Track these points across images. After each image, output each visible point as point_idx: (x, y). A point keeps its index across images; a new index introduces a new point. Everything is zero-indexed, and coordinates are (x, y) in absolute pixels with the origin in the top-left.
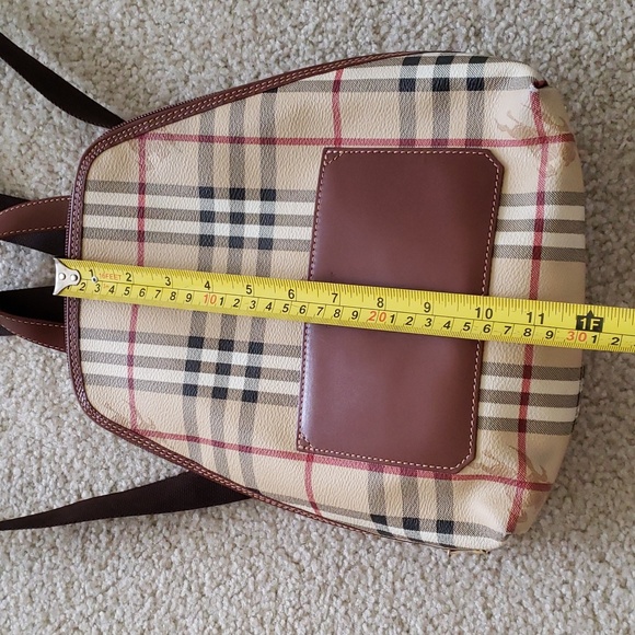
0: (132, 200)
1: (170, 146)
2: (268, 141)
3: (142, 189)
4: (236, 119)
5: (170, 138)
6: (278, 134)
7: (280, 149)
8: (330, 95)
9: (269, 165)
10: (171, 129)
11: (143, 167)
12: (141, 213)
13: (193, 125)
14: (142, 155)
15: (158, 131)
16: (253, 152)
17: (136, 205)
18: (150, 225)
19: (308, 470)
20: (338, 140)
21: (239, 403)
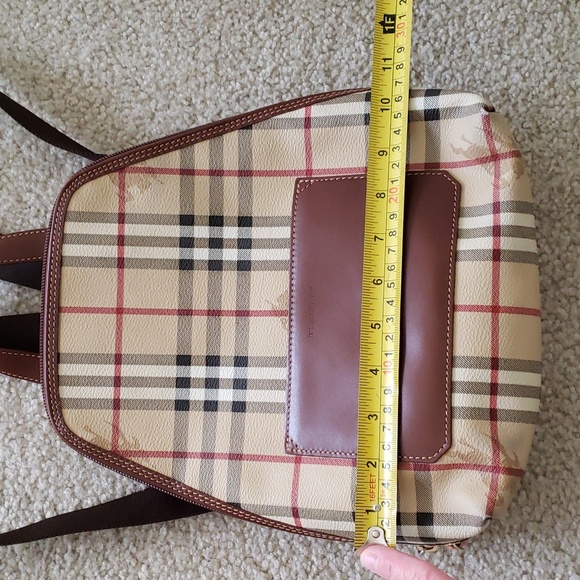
0: (112, 229)
1: (150, 178)
2: (245, 173)
3: (121, 218)
4: (216, 154)
5: (151, 171)
6: (255, 167)
7: (256, 180)
8: (301, 132)
9: (246, 195)
10: (151, 163)
11: (122, 199)
12: (121, 240)
13: (173, 159)
14: (122, 187)
15: (139, 165)
16: (231, 184)
17: (116, 233)
18: (129, 252)
19: (297, 472)
20: (309, 171)
21: (230, 414)
